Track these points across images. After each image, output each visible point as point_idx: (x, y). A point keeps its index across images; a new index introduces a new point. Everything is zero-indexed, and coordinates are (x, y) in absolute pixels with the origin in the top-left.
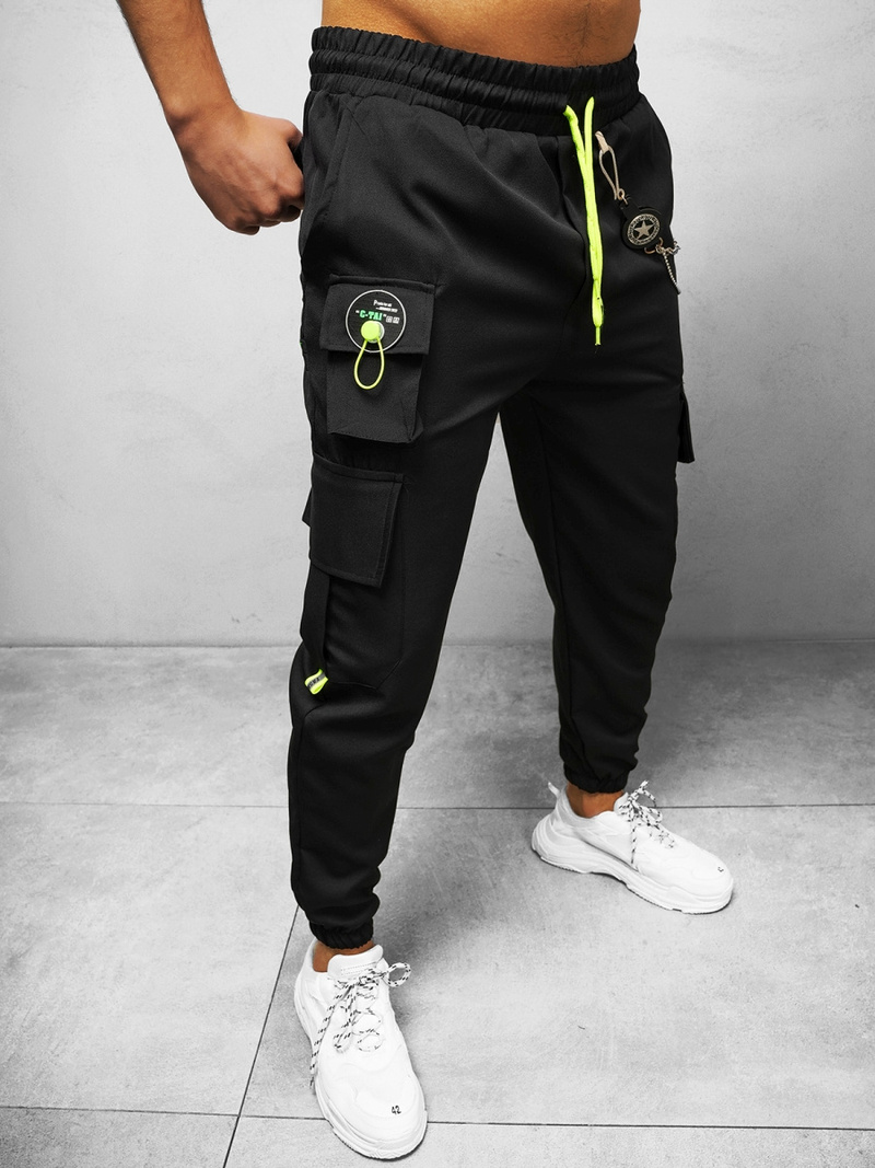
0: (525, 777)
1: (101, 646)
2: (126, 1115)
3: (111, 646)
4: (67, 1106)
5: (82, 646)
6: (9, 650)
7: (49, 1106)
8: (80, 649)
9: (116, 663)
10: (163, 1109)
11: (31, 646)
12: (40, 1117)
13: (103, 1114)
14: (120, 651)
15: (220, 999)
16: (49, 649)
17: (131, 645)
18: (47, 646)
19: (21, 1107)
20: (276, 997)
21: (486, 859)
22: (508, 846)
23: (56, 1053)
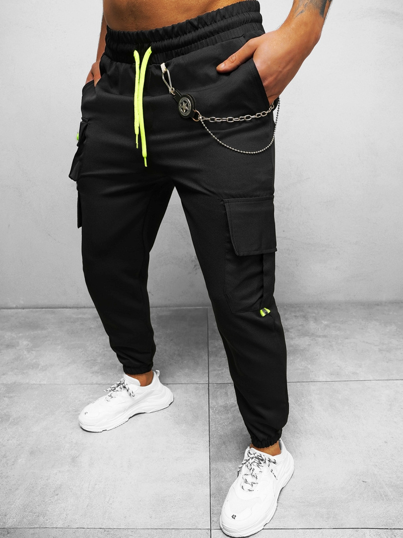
0: (302, 368)
1: (70, 308)
2: (155, 531)
3: (75, 308)
4: (123, 527)
5: (61, 308)
6: (22, 310)
7: (115, 527)
8: (60, 309)
9: (80, 316)
10: (172, 527)
11: (34, 308)
12: (112, 533)
13: (143, 530)
14: (80, 310)
15: (184, 475)
16: (43, 309)
17: (84, 307)
18: (43, 308)
19: (101, 528)
20: (211, 473)
21: (294, 406)
22: (303, 400)
23: (110, 502)
